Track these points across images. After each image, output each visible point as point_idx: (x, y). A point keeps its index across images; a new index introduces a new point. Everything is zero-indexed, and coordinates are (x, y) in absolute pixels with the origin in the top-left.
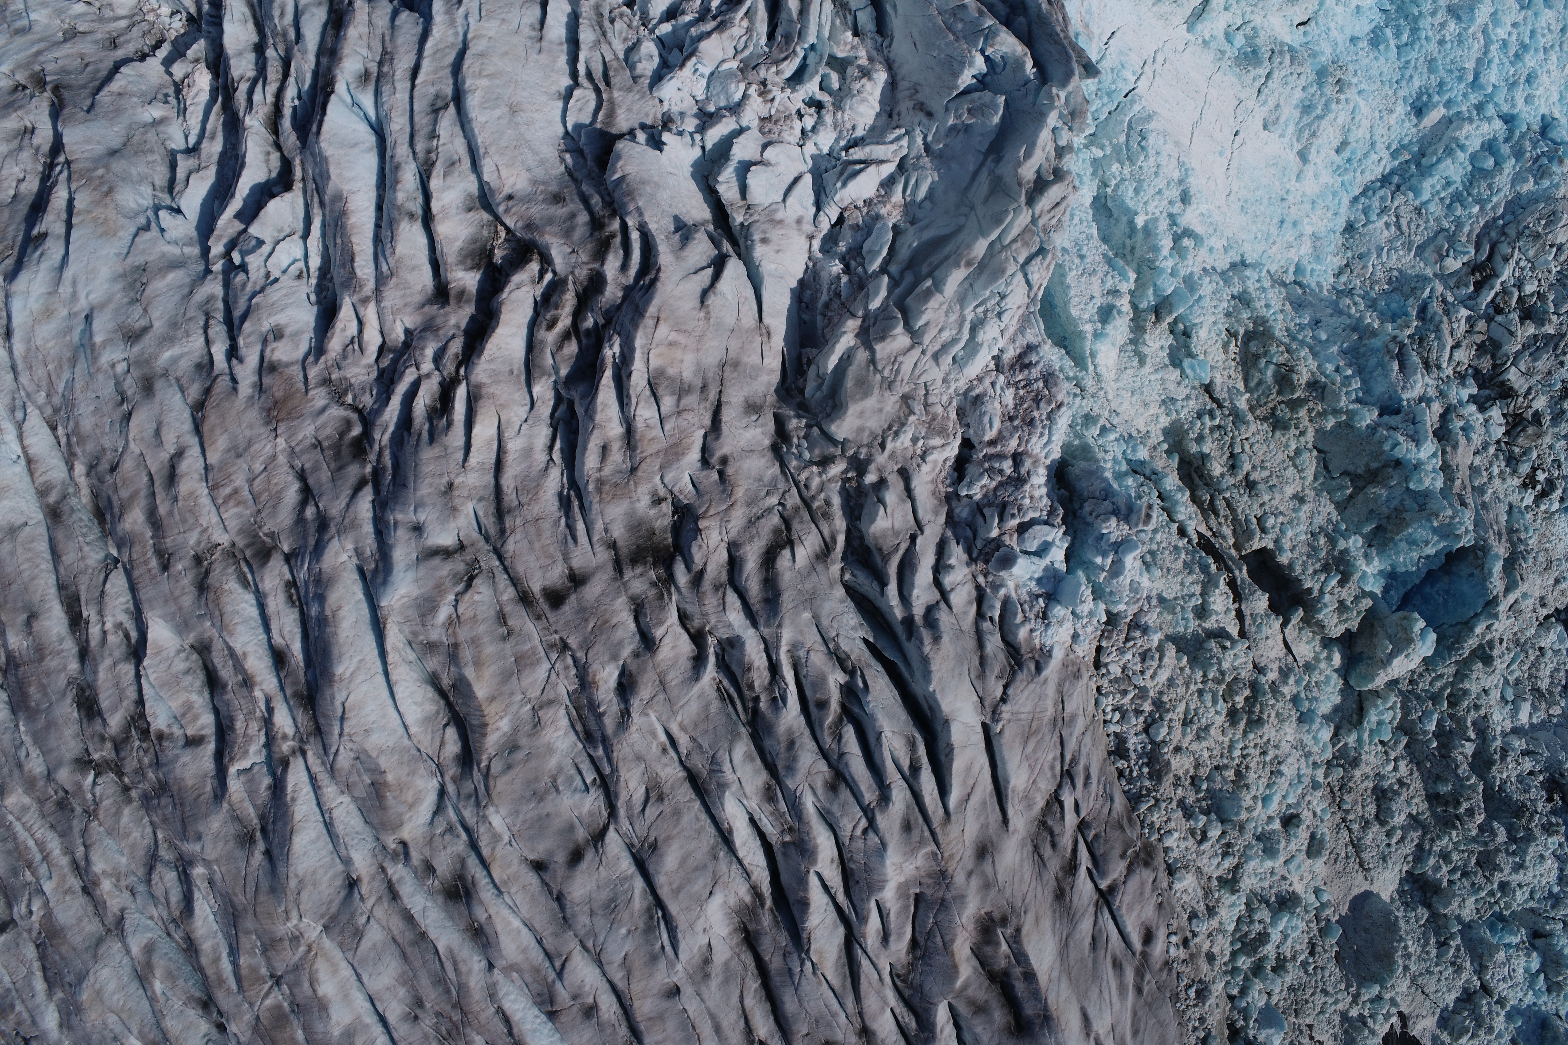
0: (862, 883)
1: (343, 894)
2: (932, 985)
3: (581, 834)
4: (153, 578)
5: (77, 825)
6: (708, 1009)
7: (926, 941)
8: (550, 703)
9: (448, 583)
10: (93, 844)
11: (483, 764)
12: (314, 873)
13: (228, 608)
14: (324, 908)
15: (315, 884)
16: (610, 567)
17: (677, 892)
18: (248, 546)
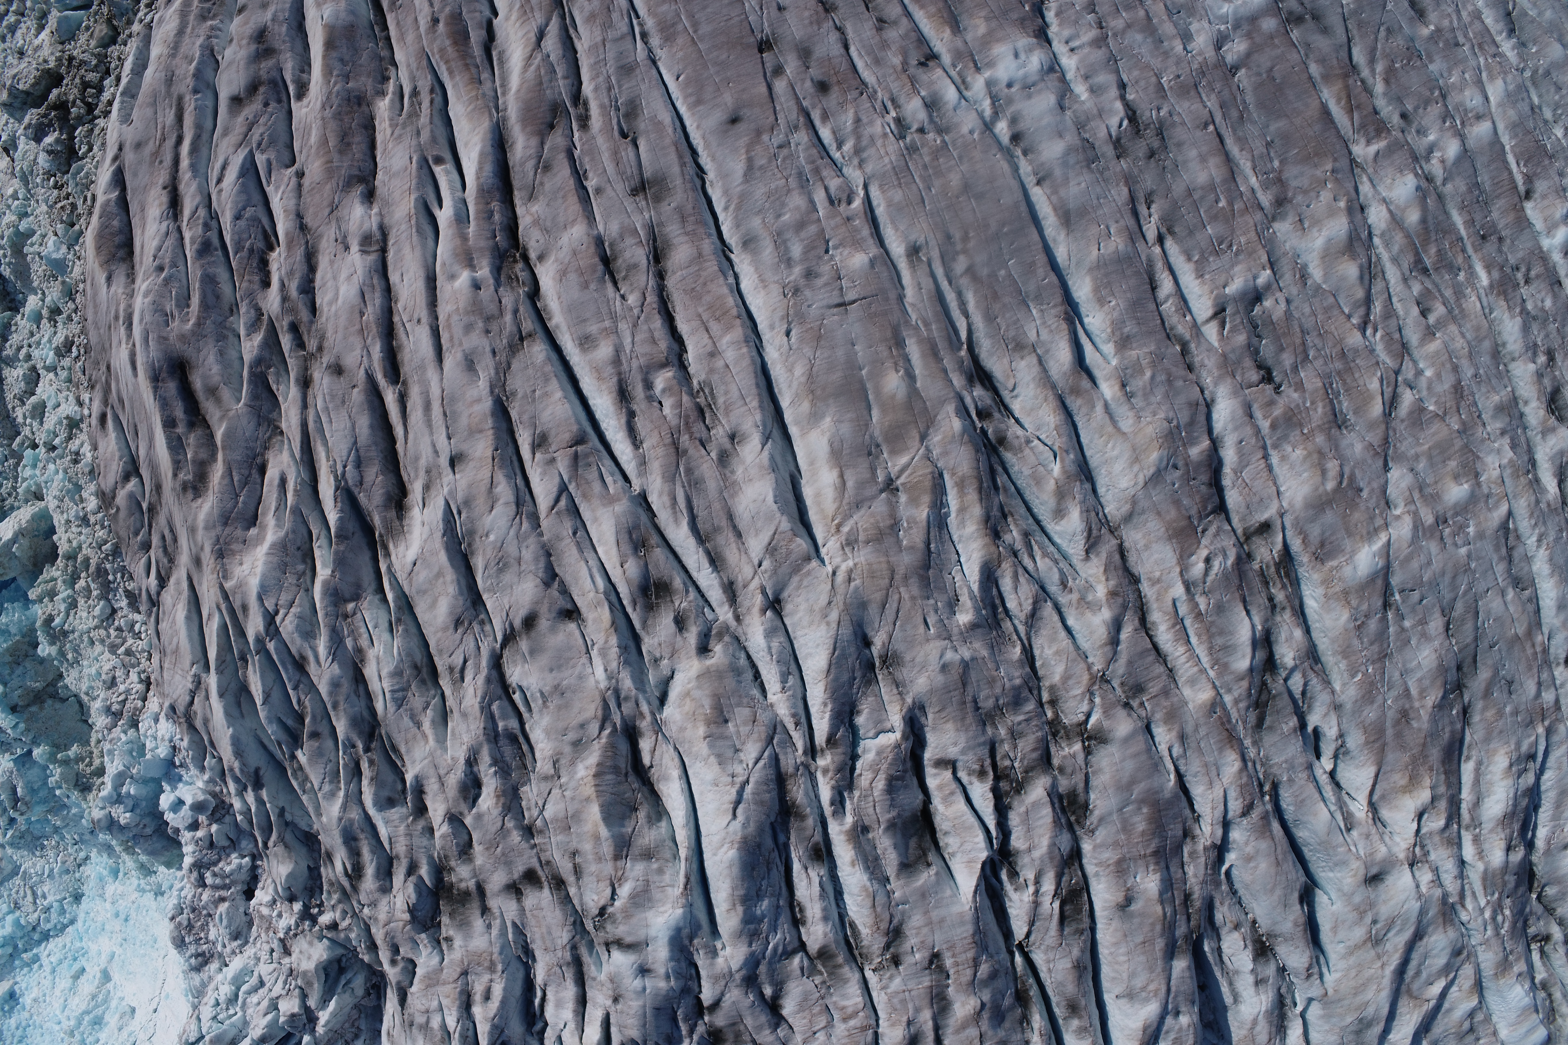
0: (292, 549)
1: (785, 595)
2: (247, 425)
3: (524, 644)
4: (951, 948)
5: (1120, 667)
6: (431, 433)
7: (250, 475)
8: (546, 778)
9: (619, 916)
10: (1101, 647)
11: (607, 732)
12: (811, 623)
13: (866, 911)
14: (805, 583)
15: (812, 611)
16: (488, 893)
17: (440, 574)
18: (840, 966)
